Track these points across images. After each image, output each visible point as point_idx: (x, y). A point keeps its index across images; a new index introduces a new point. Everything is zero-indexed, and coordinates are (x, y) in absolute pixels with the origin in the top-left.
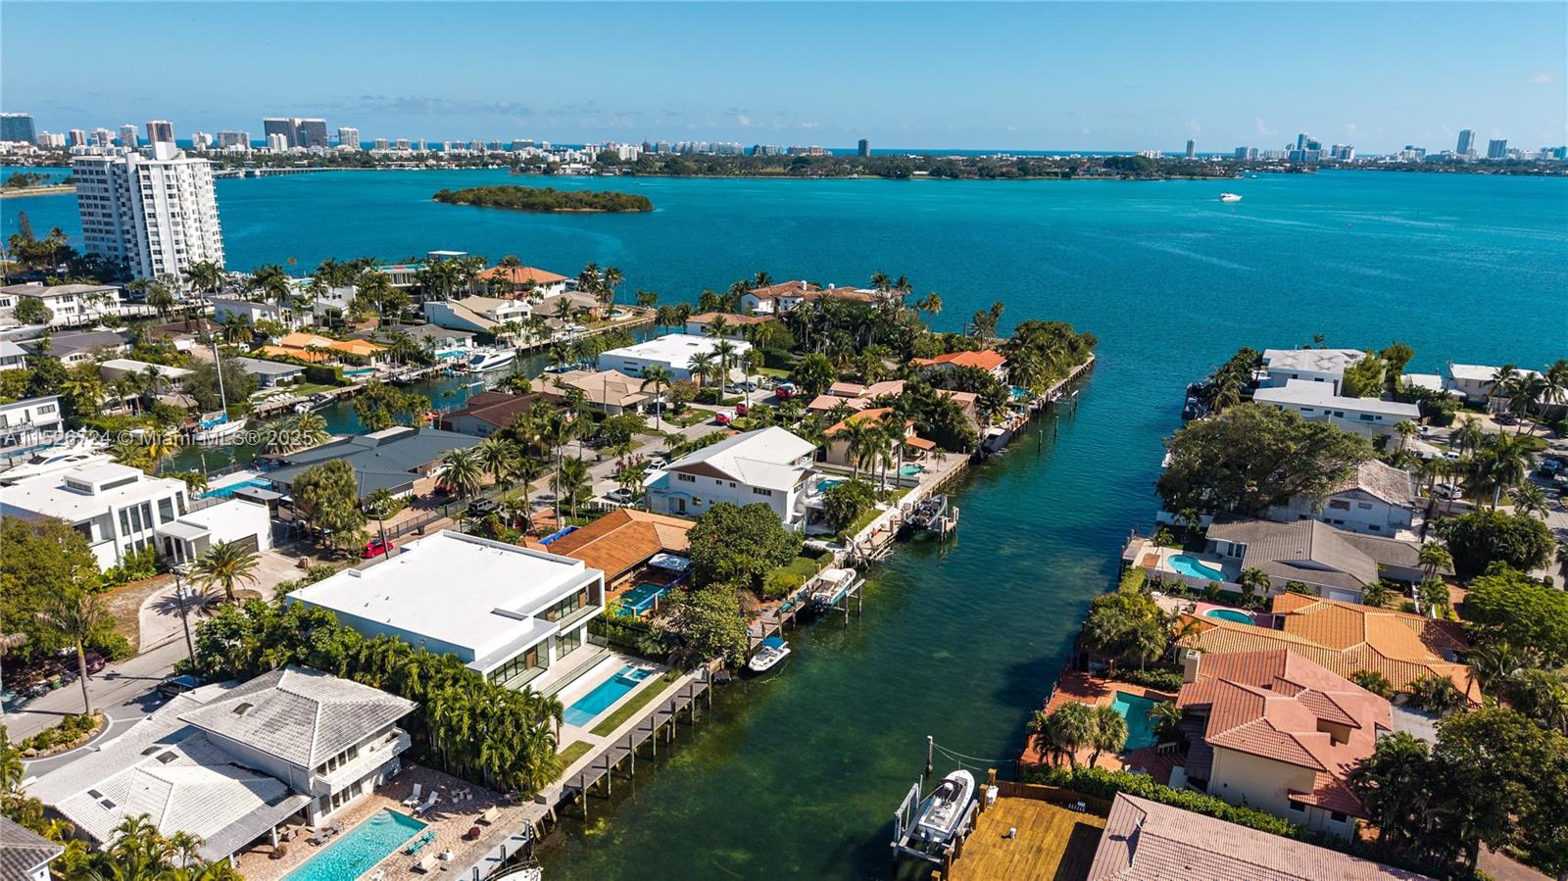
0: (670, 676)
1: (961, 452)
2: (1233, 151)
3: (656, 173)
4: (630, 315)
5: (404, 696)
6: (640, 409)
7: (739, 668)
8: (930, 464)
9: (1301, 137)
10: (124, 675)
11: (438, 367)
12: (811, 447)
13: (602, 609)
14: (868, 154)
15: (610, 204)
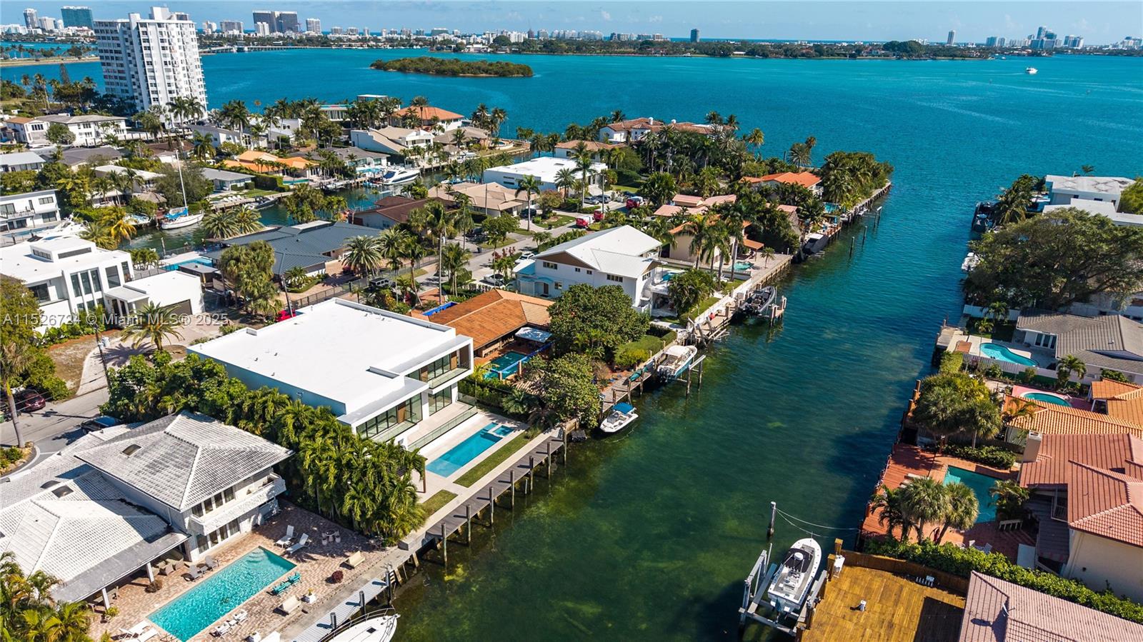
0: (530, 433)
1: (785, 253)
2: (985, 42)
3: (537, 51)
4: (511, 146)
5: (280, 444)
6: (515, 213)
7: (592, 429)
8: (759, 260)
9: (1040, 29)
10: (59, 413)
11: (359, 180)
12: (656, 243)
13: (471, 372)
14: (698, 41)
15: (501, 70)
